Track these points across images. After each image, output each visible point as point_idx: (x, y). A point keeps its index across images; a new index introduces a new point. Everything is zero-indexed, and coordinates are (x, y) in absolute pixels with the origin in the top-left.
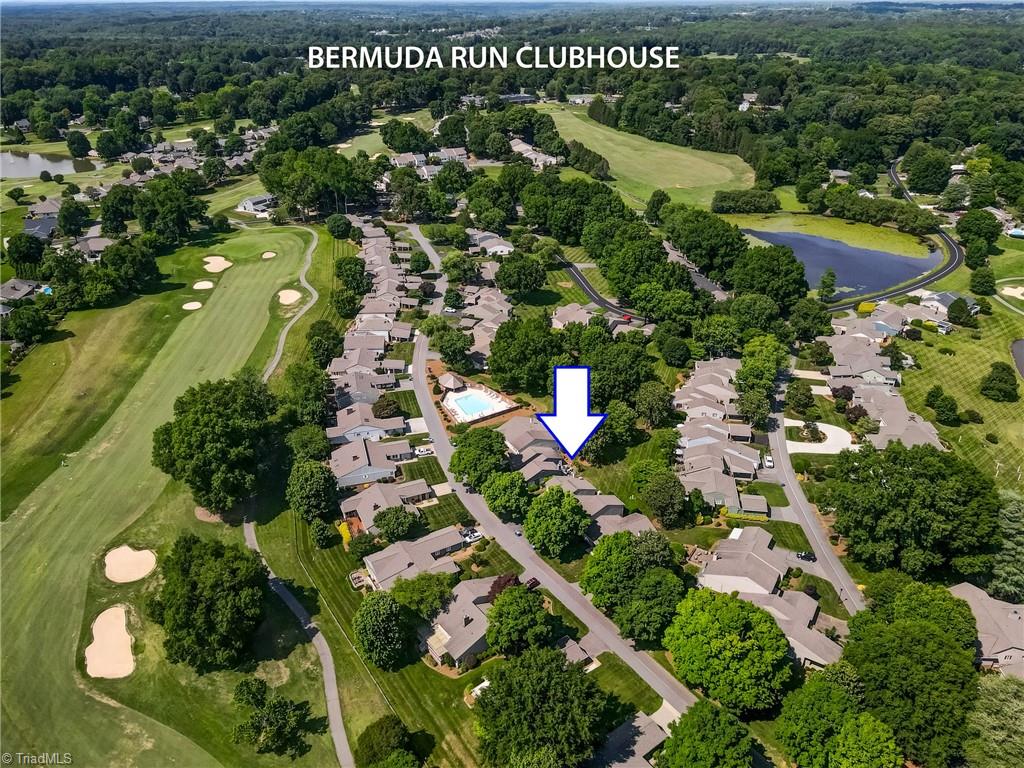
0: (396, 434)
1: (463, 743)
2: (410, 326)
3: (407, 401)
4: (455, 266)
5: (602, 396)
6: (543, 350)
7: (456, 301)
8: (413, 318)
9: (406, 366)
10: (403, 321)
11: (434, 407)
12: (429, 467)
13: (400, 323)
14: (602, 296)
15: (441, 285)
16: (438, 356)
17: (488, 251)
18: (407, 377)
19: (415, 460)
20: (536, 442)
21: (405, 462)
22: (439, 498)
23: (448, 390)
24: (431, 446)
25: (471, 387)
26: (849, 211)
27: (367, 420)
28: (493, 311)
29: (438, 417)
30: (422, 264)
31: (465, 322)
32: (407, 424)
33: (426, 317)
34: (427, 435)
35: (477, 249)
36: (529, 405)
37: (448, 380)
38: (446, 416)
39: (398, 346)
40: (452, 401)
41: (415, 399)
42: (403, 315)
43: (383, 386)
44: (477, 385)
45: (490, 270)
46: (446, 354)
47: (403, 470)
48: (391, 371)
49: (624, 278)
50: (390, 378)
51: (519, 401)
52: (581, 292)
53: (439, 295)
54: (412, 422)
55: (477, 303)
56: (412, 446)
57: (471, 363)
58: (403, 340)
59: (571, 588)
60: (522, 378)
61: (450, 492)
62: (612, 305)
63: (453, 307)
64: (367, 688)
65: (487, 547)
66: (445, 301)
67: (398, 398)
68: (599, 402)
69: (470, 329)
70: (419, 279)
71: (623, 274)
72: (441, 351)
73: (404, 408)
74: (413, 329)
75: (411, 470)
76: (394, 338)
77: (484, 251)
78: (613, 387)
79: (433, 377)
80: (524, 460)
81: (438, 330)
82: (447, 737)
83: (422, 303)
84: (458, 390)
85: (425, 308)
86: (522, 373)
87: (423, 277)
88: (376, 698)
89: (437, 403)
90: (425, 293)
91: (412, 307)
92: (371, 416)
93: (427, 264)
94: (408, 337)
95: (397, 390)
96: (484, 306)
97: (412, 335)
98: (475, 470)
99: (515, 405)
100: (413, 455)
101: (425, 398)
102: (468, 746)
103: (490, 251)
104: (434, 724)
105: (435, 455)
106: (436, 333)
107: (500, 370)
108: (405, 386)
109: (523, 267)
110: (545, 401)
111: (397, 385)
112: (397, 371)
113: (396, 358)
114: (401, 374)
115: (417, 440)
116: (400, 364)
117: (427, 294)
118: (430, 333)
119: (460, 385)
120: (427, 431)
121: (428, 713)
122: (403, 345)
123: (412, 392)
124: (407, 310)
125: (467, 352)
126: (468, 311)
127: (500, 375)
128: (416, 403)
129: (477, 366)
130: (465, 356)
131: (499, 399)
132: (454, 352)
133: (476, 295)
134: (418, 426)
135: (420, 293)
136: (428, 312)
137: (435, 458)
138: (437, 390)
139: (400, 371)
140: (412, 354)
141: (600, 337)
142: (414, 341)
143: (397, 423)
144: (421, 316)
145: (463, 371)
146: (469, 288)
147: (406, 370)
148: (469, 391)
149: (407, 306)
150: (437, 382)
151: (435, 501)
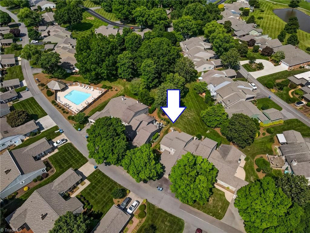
0: (34, 135)
2: (13, 55)
3: (31, 106)
4: (27, 16)
5: (157, 73)
6: (111, 53)
7: (36, 36)
8: (12, 51)
9: (21, 81)
10: (7, 53)
11: (53, 106)
12: (69, 153)
13: (5, 55)
14: (112, 20)
15: (23, 29)
16: (40, 71)
17: (42, 7)
18: (24, 89)
19: (56, 151)
20: (136, 114)
21: (49, 155)
22: (89, 178)
23: (57, 91)
24: (63, 136)
25: (71, 85)
27: (6, 132)
28: (62, 37)
29: (59, 113)
30: (7, 19)
31: (47, 47)
32: (38, 124)
33: (21, 48)
34: (56, 128)
35: (36, 8)
36: (112, 88)
37: (54, 85)
38: (63, 109)
39: (10, 69)
40: (63, 98)
41: (36, 103)
42: (6, 50)
43: (9, 100)
44: (74, 83)
45: (49, 17)
46: (46, 68)
47: (50, 163)
48: (12, 87)
49: (124, 8)
50: (12, 93)
51: (104, 87)
52: (100, 20)
53: (24, 35)
54: (41, 120)
55: (49, 35)
56: (50, 141)
57: (64, 71)
58: (12, 65)
59: (222, 224)
60: (104, 73)
61: (94, 170)
62: (119, 24)
63: (36, 40)
65: (146, 211)
66: (30, 37)
67: (24, 106)
68: (157, 76)
69: (52, 50)
70: (8, 28)
71: (122, 6)
72: (42, 67)
73: (31, 112)
74: (16, 57)
75: (57, 161)
76: (5, 66)
77: (40, 8)
78: (162, 66)
79: (43, 85)
80: (134, 129)
81: (34, 54)
83: (15, 41)
84: (63, 90)
85: (18, 43)
86: (103, 70)
87: (10, 26)
89: (54, 102)
90: (15, 35)
91: (9, 44)
92: (9, 128)
93: (10, 19)
94: (14, 62)
95: (21, 100)
96: (55, 35)
97: (17, 61)
98: (113, 153)
99: (104, 90)
100: (54, 148)
101: (43, 101)
103: (43, 7)
105: (69, 141)
106: (33, 56)
107: (87, 71)
108: (26, 95)
109: (69, 9)
110: (119, 83)
111: (19, 96)
112: (16, 87)
113: (12, 78)
114: (20, 89)
115: (52, 134)
116: (16, 82)
117: (17, 36)
118: (29, 57)
119: (63, 86)
120: (55, 125)
122: (13, 68)
123: (32, 99)
124: (7, 47)
125: (59, 64)
126: (46, 40)
127: (88, 75)
128: (39, 106)
129: (68, 71)
130: (59, 67)
131: (92, 89)
132: (51, 66)
133: (47, 31)
134: (47, 122)
135: (12, 35)
136: (21, 45)
137: (70, 144)
138: (50, 93)
139: (17, 86)
140: (22, 73)
141: (137, 38)
142: (20, 64)
143: (31, 126)
144: (18, 48)
145: (61, 76)
146: (40, 28)
147: (22, 84)
148: (70, 88)
149: (6, 45)
150: (47, 87)
151: (87, 183)
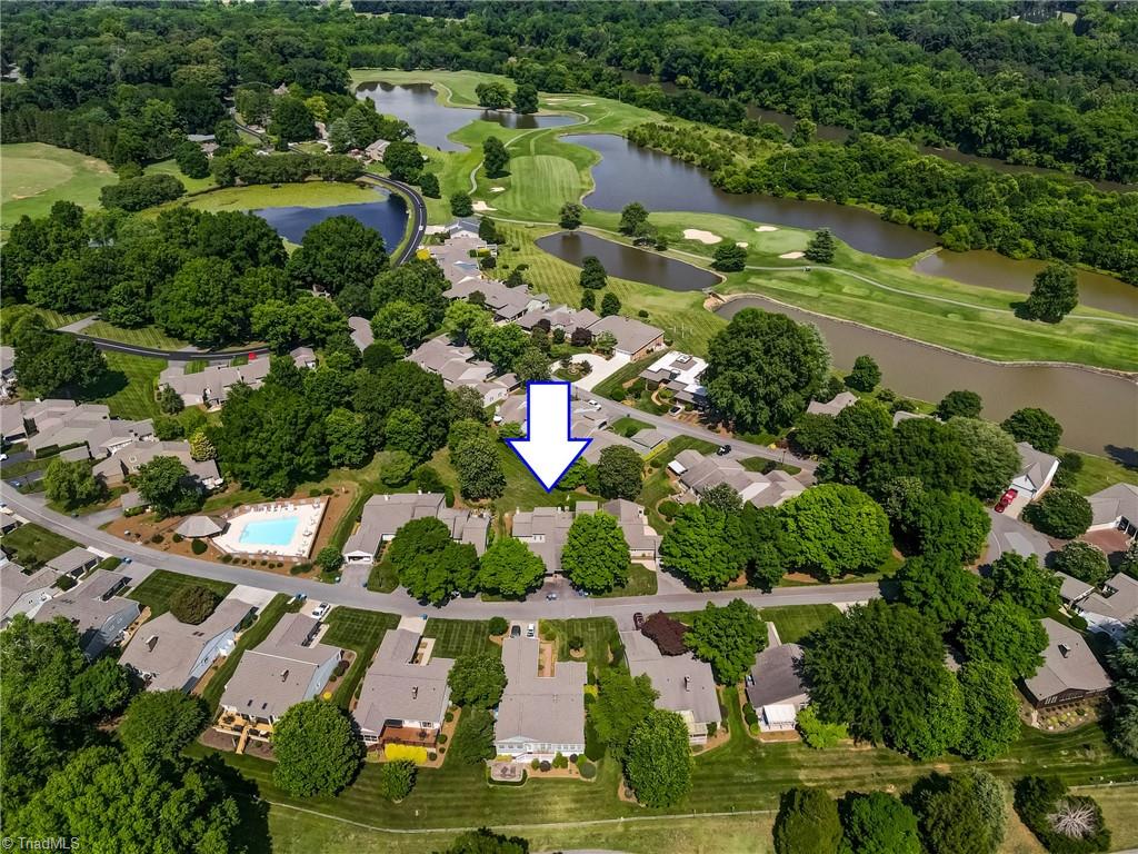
1: (815, 767)
11: (232, 567)
12: (354, 620)
16: (108, 516)
18: (114, 563)
19: (325, 626)
21: (318, 638)
22: (427, 635)
23: (208, 538)
24: (313, 604)
25: (230, 517)
26: (265, 174)
29: (256, 571)
34: (284, 597)
36: (332, 491)
38: (265, 563)
39: (10, 541)
40: (238, 545)
41: (180, 576)
44: (236, 510)
51: (314, 494)
54: (236, 598)
55: (32, 429)
58: (7, 529)
61: (424, 621)
64: (692, 829)
65: (551, 630)
67: (156, 590)
75: (343, 640)
79: (156, 540)
82: (801, 777)
88: (712, 825)
89: (227, 559)
95: (134, 584)
99: (321, 500)
102: (820, 764)
104: (778, 782)
105: (333, 606)
108: (137, 573)
110: (337, 477)
112: (90, 565)
114: (99, 565)
119: (219, 523)
120: (273, 593)
121: (762, 783)
122: (15, 535)
123: (161, 572)
131: (290, 507)
134: (251, 596)
137: (341, 609)
139: (93, 563)
140: (60, 537)
142: (23, 520)
148: (236, 522)
151: (430, 642)
